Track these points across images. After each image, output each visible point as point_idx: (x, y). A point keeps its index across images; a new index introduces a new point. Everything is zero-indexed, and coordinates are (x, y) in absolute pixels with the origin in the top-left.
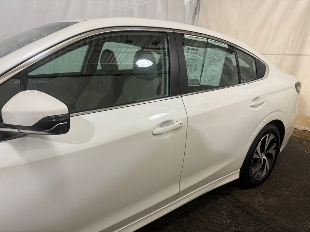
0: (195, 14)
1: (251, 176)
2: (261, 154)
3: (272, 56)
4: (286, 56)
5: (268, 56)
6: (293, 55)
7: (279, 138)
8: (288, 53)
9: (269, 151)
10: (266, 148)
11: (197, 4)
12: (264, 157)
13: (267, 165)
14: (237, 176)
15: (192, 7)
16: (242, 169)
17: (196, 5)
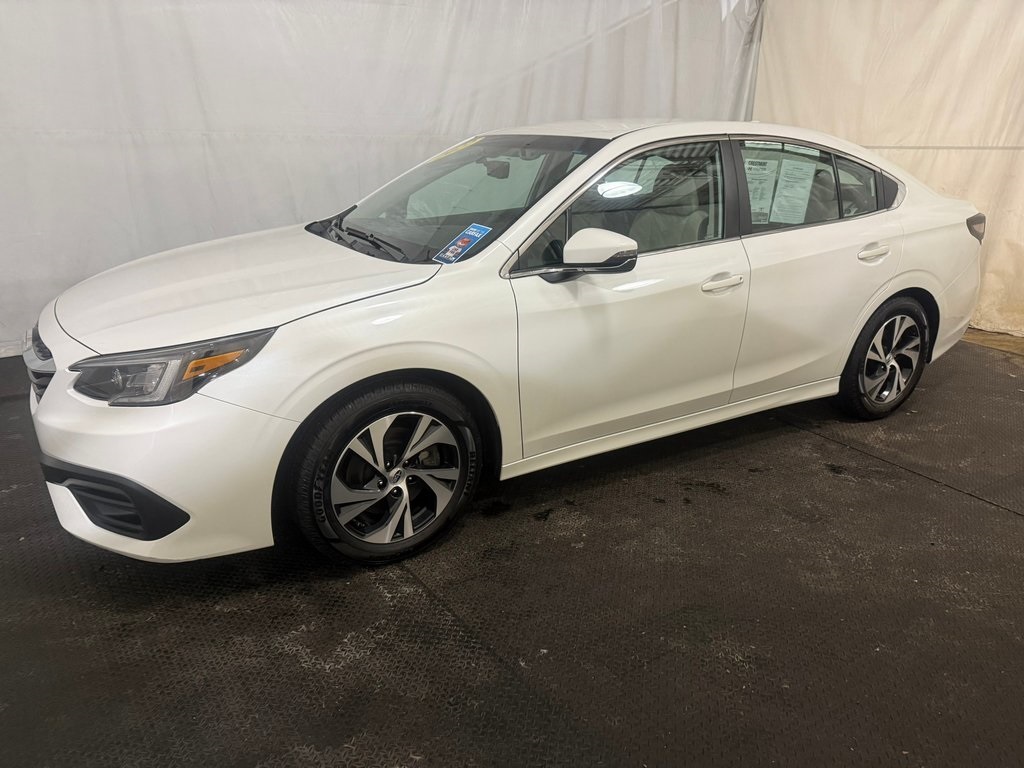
0: (751, 41)
1: (862, 391)
2: (886, 356)
3: (953, 151)
4: (987, 151)
5: (940, 151)
6: (1003, 148)
7: (925, 327)
8: (993, 143)
9: (904, 351)
10: (894, 344)
11: (755, 14)
12: (893, 363)
13: (901, 380)
14: (832, 388)
15: (741, 22)
16: (844, 376)
17: (752, 19)
